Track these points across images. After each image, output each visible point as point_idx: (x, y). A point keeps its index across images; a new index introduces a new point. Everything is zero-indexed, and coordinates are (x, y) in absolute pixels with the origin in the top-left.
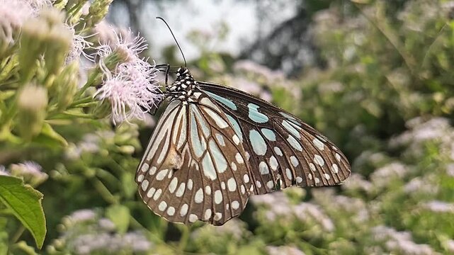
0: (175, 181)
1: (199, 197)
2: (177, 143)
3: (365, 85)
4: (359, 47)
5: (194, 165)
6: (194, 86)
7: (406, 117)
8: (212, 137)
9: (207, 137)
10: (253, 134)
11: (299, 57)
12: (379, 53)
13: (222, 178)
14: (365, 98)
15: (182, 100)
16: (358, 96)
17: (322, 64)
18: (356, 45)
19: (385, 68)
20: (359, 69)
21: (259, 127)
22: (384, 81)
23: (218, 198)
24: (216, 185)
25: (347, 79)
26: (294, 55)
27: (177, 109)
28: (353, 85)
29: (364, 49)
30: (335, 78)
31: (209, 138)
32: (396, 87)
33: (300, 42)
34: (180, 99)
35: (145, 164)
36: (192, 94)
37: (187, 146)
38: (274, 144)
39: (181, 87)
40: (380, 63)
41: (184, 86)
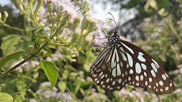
0: (102, 73)
1: (108, 81)
2: (106, 61)
3: (161, 49)
4: (160, 33)
5: (110, 70)
6: (118, 41)
7: (177, 63)
8: (119, 62)
9: (117, 62)
10: (138, 64)
11: (134, 34)
12: (169, 37)
13: (118, 77)
14: (160, 54)
15: (112, 47)
16: (158, 53)
17: (144, 38)
18: (159, 32)
19: (170, 42)
20: (159, 42)
21: (140, 63)
22: (169, 48)
23: (114, 83)
24: (114, 79)
25: (153, 46)
26: (132, 33)
27: (109, 50)
28: (156, 48)
29: (162, 34)
30: (148, 44)
31: (118, 63)
32: (174, 51)
33: (135, 28)
34: (111, 46)
35: (94, 66)
36: (117, 45)
37: (109, 63)
38: (145, 71)
39: (113, 41)
40: (169, 40)
41: (114, 41)
